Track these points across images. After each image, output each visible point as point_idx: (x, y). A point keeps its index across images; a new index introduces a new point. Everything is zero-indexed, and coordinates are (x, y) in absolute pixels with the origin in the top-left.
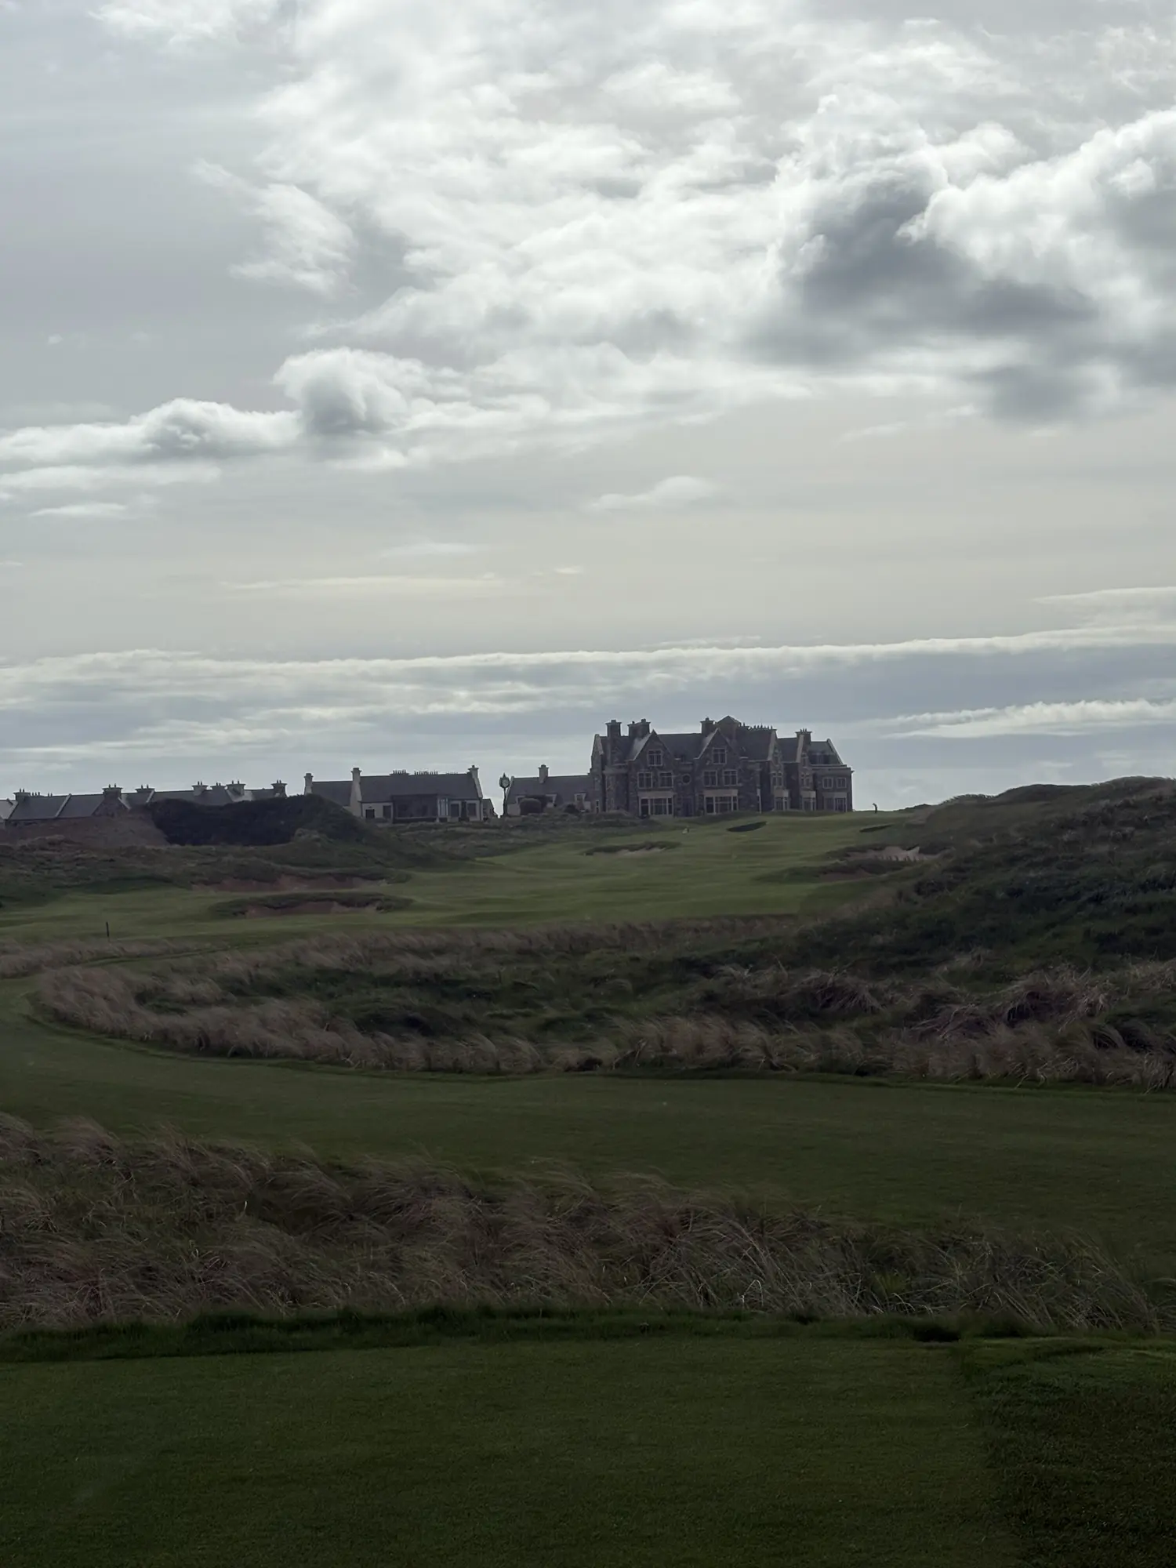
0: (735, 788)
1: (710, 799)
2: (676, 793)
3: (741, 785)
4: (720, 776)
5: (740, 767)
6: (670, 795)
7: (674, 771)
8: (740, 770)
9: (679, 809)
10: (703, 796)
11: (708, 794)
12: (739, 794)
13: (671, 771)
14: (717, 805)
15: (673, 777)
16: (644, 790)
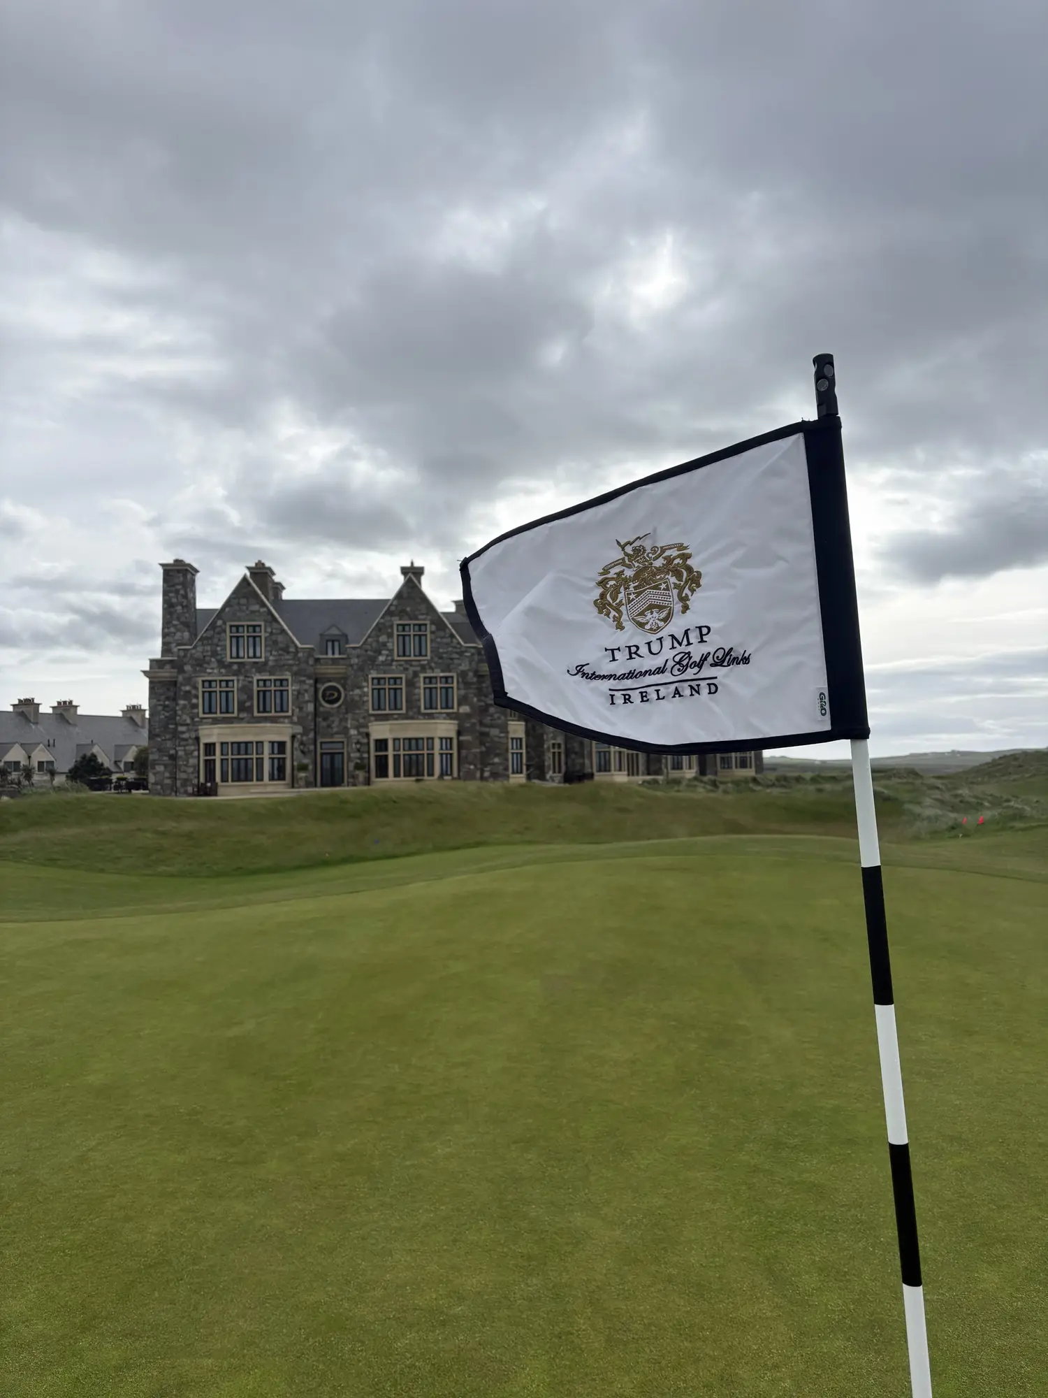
0: (450, 716)
1: (382, 744)
2: (299, 729)
3: (465, 709)
4: (411, 684)
5: (463, 668)
6: (282, 732)
7: (295, 674)
8: (463, 675)
9: (303, 768)
10: (368, 735)
11: (379, 731)
12: (459, 733)
13: (288, 676)
14: (396, 757)
15: (291, 688)
16: (216, 721)
